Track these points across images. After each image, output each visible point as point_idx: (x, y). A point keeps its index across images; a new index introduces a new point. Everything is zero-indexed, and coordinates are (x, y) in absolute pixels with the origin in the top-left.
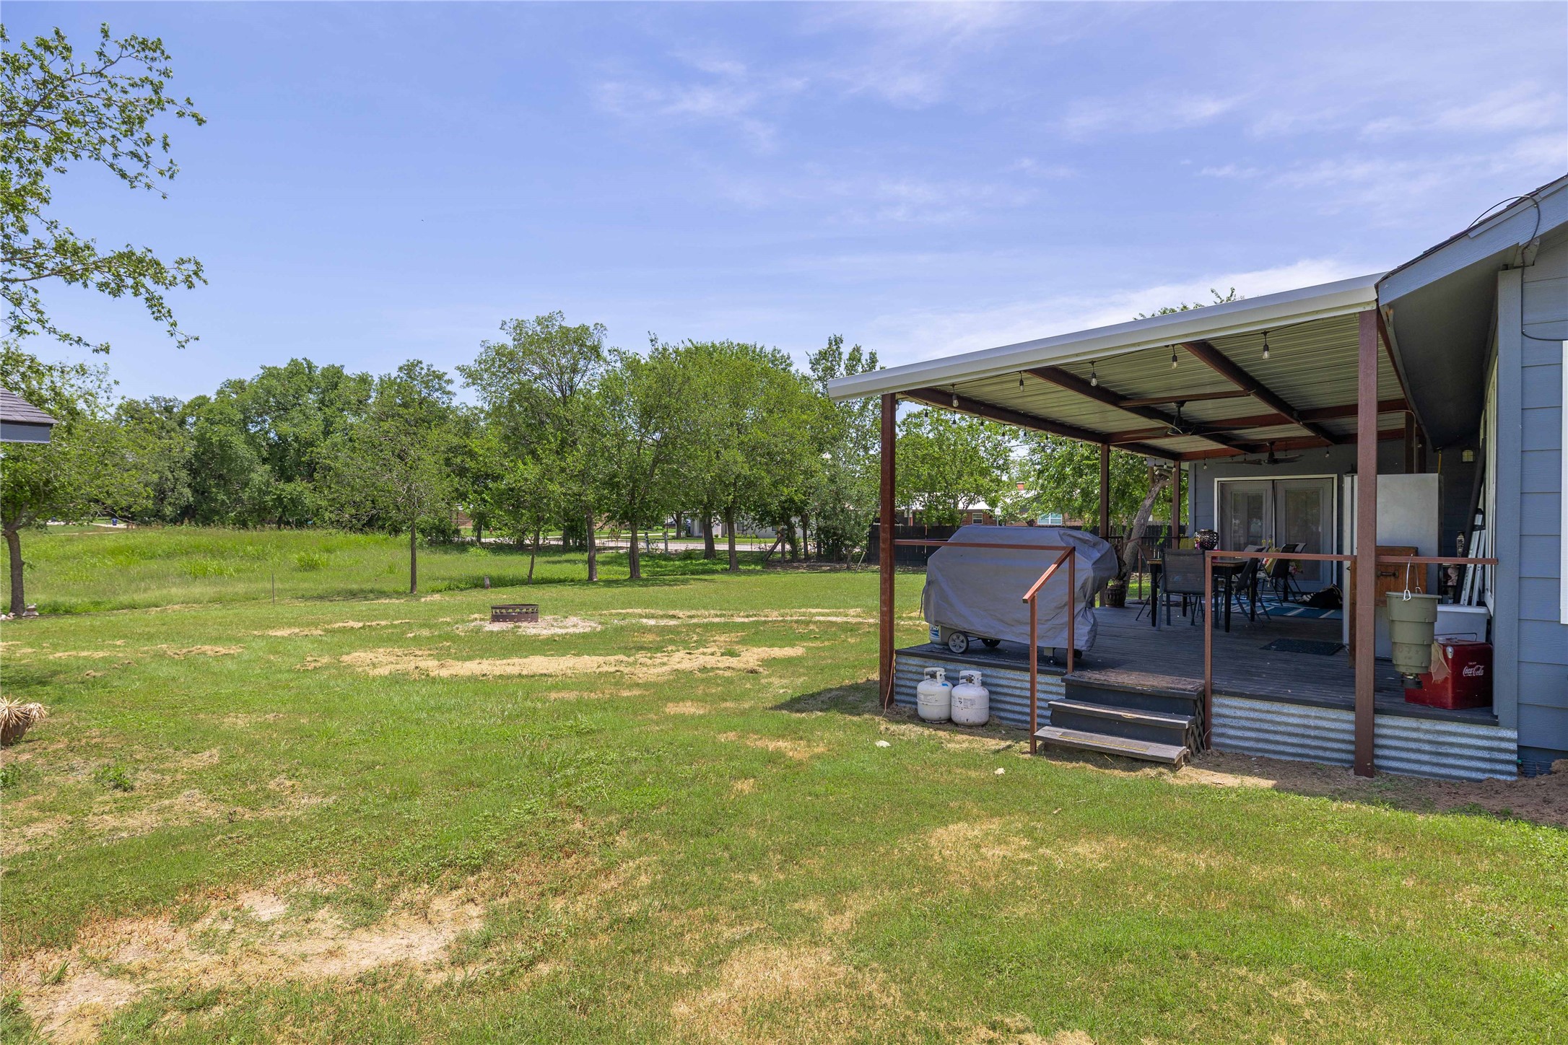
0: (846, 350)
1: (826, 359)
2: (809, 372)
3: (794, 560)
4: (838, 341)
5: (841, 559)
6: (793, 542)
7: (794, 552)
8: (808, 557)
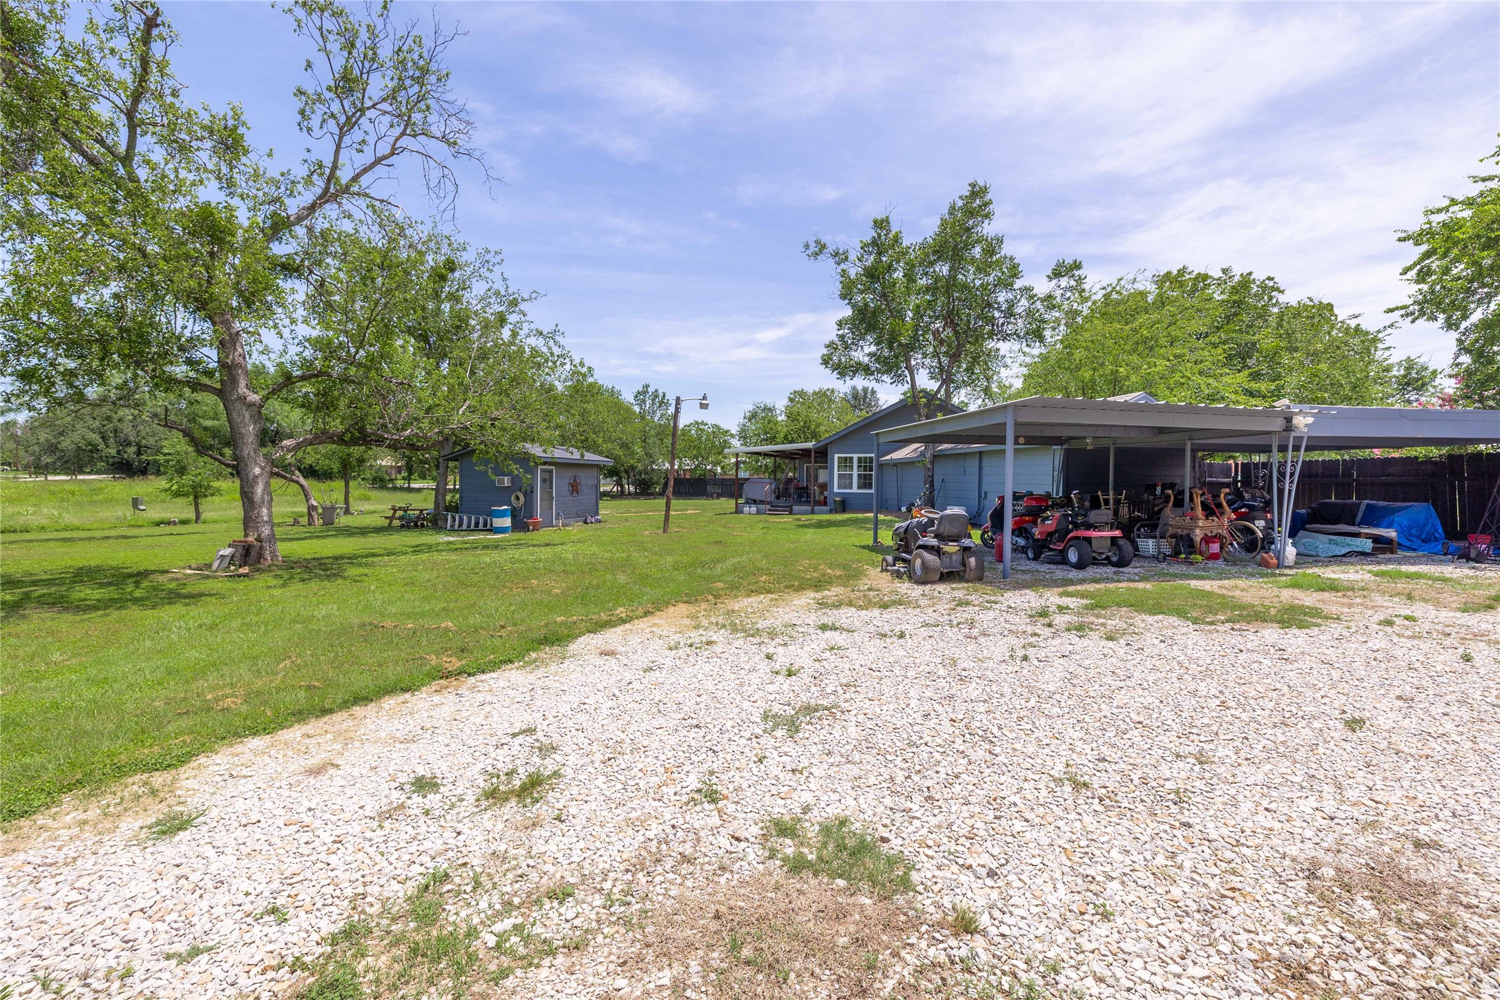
0: (651, 390)
1: (641, 394)
2: (632, 401)
3: (621, 495)
4: (647, 386)
5: (648, 494)
6: (622, 486)
7: (622, 491)
8: (630, 494)
